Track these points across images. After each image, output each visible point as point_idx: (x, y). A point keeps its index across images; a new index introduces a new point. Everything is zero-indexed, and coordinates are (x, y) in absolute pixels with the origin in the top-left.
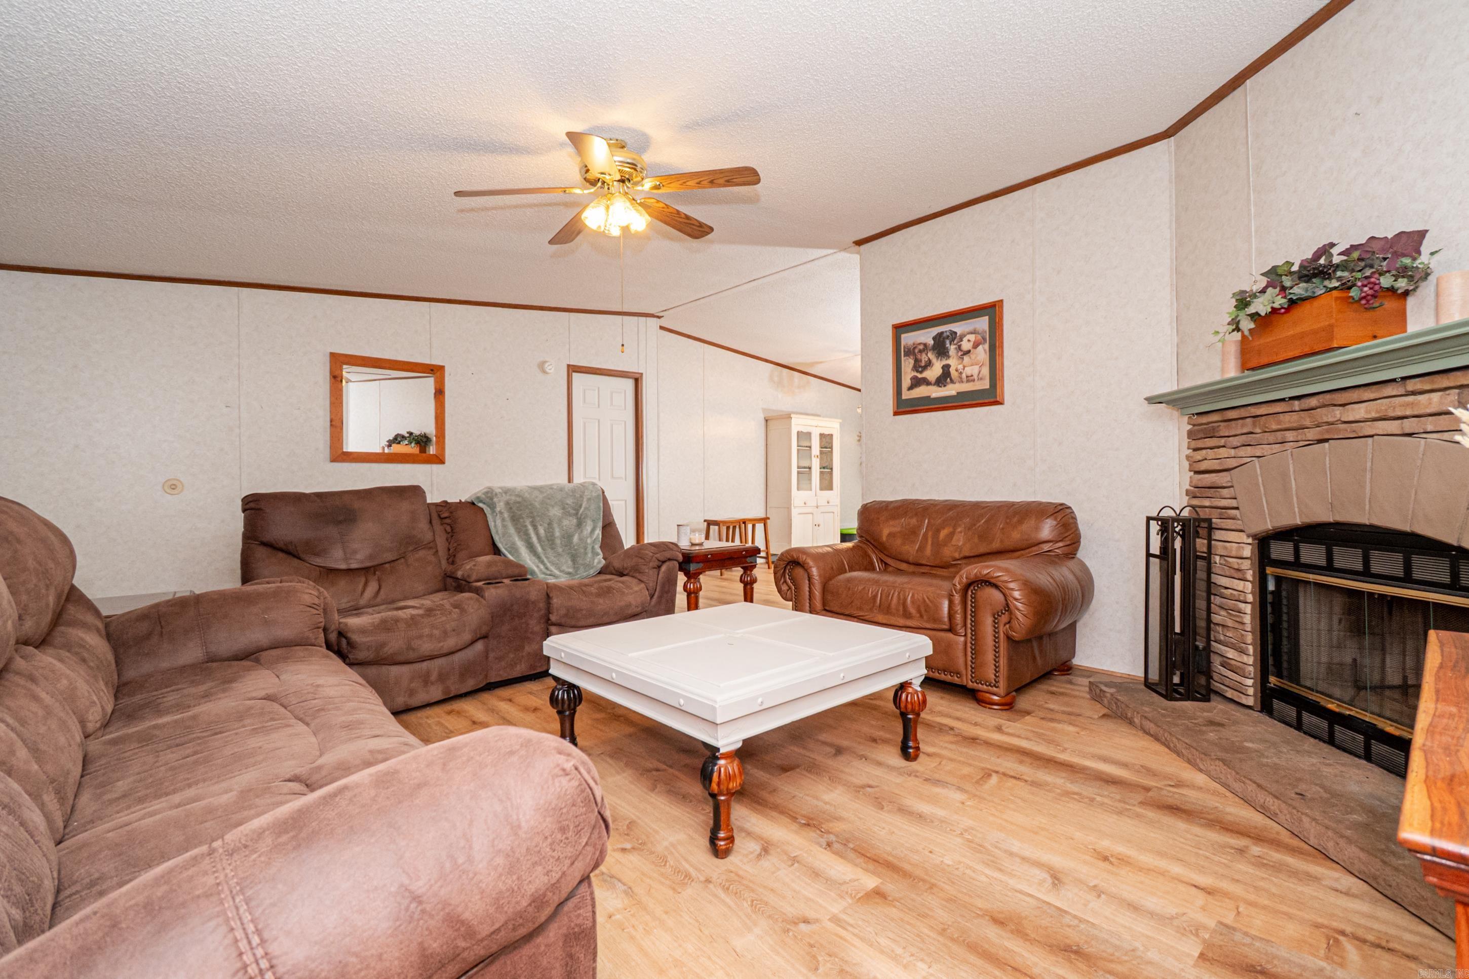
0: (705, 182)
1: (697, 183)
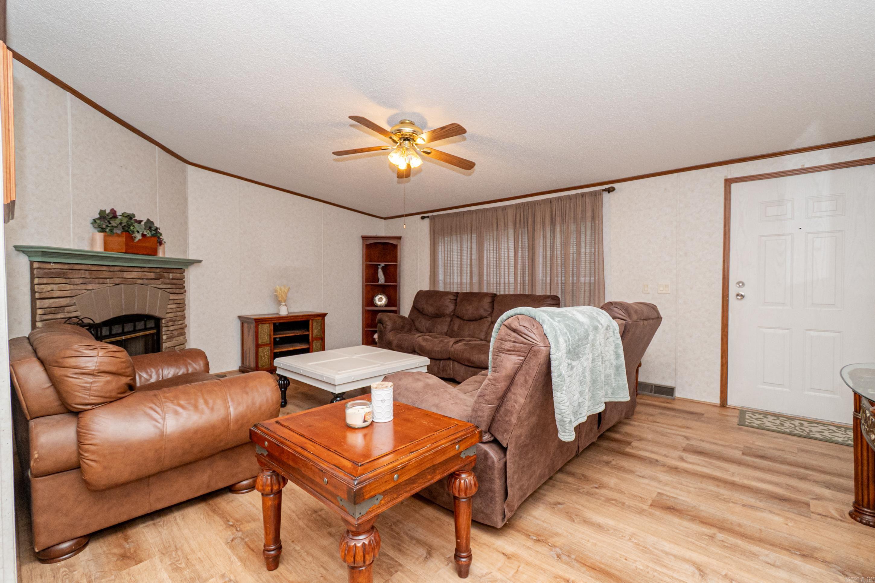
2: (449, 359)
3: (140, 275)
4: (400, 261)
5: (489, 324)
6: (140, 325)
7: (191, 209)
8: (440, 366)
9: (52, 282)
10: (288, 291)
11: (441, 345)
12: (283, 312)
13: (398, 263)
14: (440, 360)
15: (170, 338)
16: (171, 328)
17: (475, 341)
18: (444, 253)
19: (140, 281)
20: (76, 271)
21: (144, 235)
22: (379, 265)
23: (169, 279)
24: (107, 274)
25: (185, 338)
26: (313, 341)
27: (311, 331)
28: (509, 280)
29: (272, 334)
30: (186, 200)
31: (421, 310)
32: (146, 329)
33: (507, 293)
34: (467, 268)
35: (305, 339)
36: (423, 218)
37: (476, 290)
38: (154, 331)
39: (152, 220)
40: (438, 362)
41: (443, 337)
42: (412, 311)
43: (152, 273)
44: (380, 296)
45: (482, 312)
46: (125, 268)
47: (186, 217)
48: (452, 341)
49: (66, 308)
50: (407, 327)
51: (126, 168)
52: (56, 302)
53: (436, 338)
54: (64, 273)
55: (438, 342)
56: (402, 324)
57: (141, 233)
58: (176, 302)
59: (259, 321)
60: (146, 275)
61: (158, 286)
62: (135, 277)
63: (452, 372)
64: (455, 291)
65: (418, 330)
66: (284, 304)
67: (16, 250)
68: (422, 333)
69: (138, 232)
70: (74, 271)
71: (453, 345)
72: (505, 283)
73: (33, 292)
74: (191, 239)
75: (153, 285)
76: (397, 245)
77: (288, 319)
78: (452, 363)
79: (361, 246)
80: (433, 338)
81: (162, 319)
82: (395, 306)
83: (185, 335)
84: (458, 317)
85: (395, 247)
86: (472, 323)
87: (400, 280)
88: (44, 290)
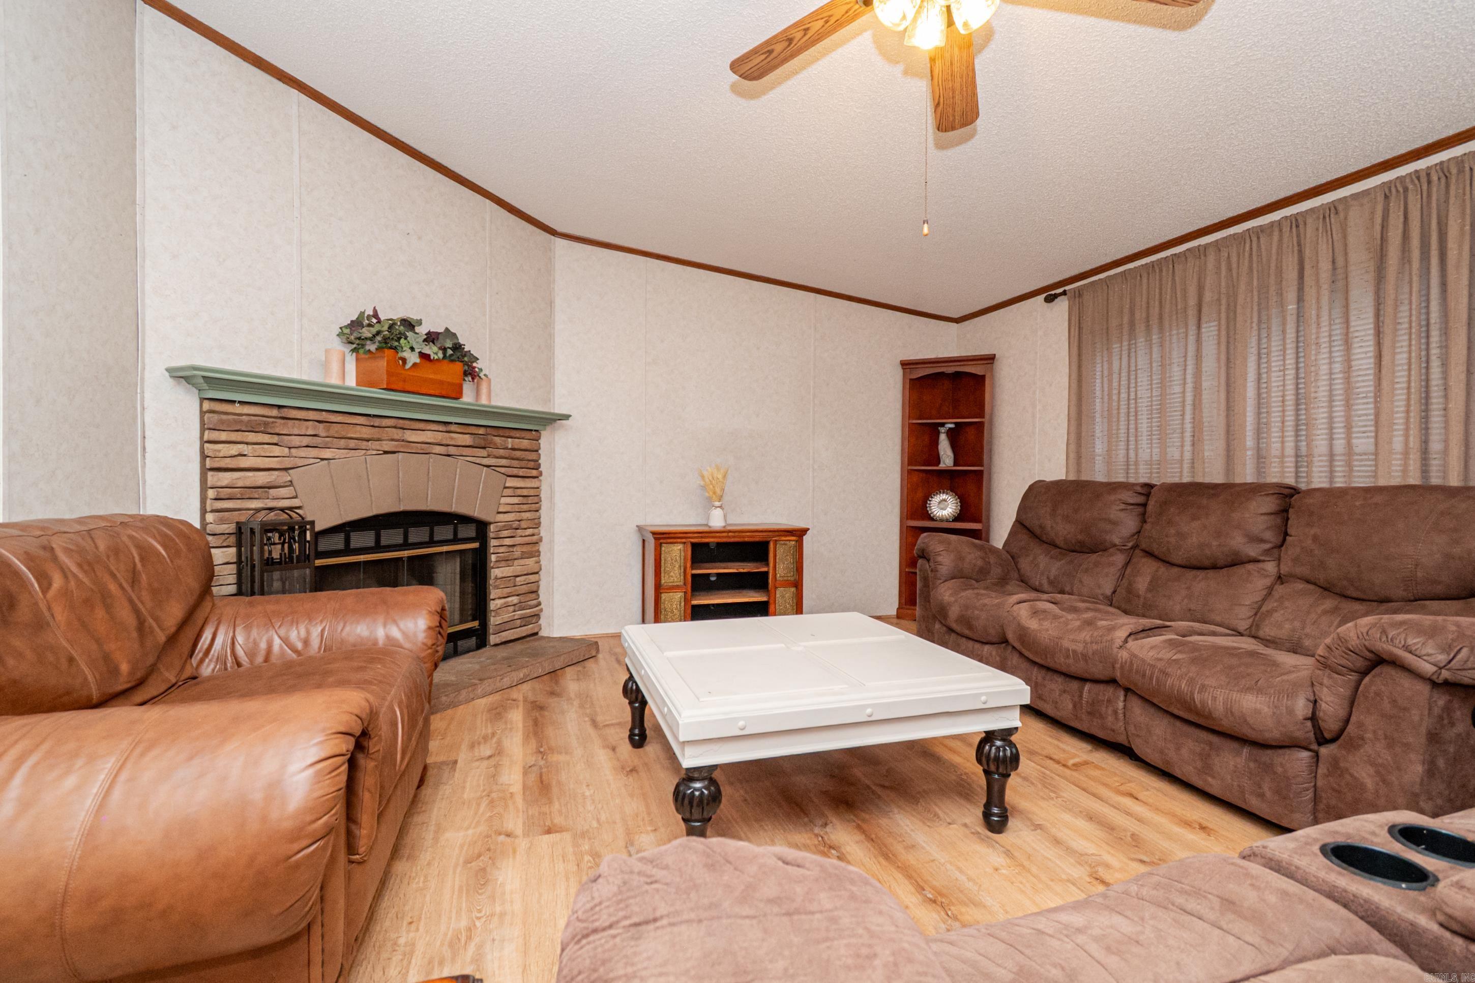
0: (799, 35)
1: (808, 29)
2: (1112, 682)
3: (439, 437)
4: (992, 415)
5: (1268, 582)
6: (444, 532)
7: (560, 318)
8: (1081, 696)
9: (239, 439)
10: (725, 477)
11: (1085, 635)
12: (717, 521)
13: (986, 420)
14: (1084, 680)
15: (507, 561)
16: (508, 542)
17: (1214, 634)
18: (1110, 382)
19: (438, 449)
20: (296, 422)
21: (424, 356)
22: (943, 425)
23: (506, 448)
24: (366, 432)
25: (538, 562)
26: (776, 588)
27: (771, 565)
28: (1349, 445)
29: (689, 564)
30: (551, 303)
31: (1038, 531)
32: (455, 540)
33: (1340, 483)
34: (1183, 415)
35: (760, 582)
36: (1050, 299)
37: (1214, 475)
38: (476, 545)
39: (453, 330)
40: (1075, 685)
41: (1096, 610)
42: (1012, 533)
43: (467, 436)
44: (944, 496)
45: (1238, 542)
46: (407, 422)
47: (551, 336)
48: (1127, 624)
49: (271, 491)
50: (996, 571)
51: (420, 238)
52: (246, 477)
53: (1074, 610)
54: (266, 424)
55: (1078, 623)
56: (980, 563)
57: (417, 350)
58: (519, 492)
59: (662, 538)
60: (452, 438)
61: (478, 460)
62: (429, 441)
63: (1121, 724)
64: (1142, 480)
65: (1026, 583)
66: (717, 504)
67: (171, 377)
68: (1036, 590)
69: (412, 349)
70: (290, 422)
71: (1126, 641)
72: (1331, 456)
73: (204, 456)
74: (559, 377)
75: (468, 459)
76: (983, 378)
77: (723, 537)
78: (1122, 698)
79: (899, 386)
80: (1062, 609)
81: (490, 523)
82: (978, 520)
83: (539, 556)
84: (1149, 554)
85: (979, 381)
86: (1201, 574)
87: (990, 458)
88: (221, 454)
